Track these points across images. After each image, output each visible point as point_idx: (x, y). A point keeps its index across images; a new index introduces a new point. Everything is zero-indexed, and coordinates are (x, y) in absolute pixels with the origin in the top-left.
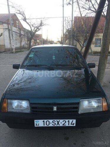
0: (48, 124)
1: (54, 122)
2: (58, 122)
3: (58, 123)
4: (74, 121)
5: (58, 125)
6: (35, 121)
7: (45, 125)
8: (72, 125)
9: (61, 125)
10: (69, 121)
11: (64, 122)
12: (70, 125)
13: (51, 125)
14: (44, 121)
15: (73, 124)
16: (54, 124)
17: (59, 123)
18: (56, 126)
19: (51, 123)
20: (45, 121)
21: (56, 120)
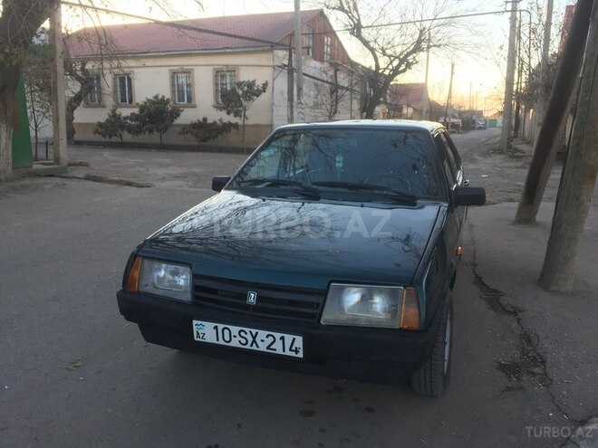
0: (227, 338)
1: (243, 334)
2: (254, 338)
3: (254, 341)
4: (299, 341)
5: (254, 347)
6: (195, 322)
7: (221, 342)
8: (293, 354)
9: (263, 347)
10: (282, 338)
11: (271, 339)
12: (288, 353)
13: (235, 343)
14: (216, 328)
15: (297, 351)
16: (243, 341)
17: (258, 339)
18: (248, 347)
19: (236, 336)
20: (221, 326)
21: (247, 330)
